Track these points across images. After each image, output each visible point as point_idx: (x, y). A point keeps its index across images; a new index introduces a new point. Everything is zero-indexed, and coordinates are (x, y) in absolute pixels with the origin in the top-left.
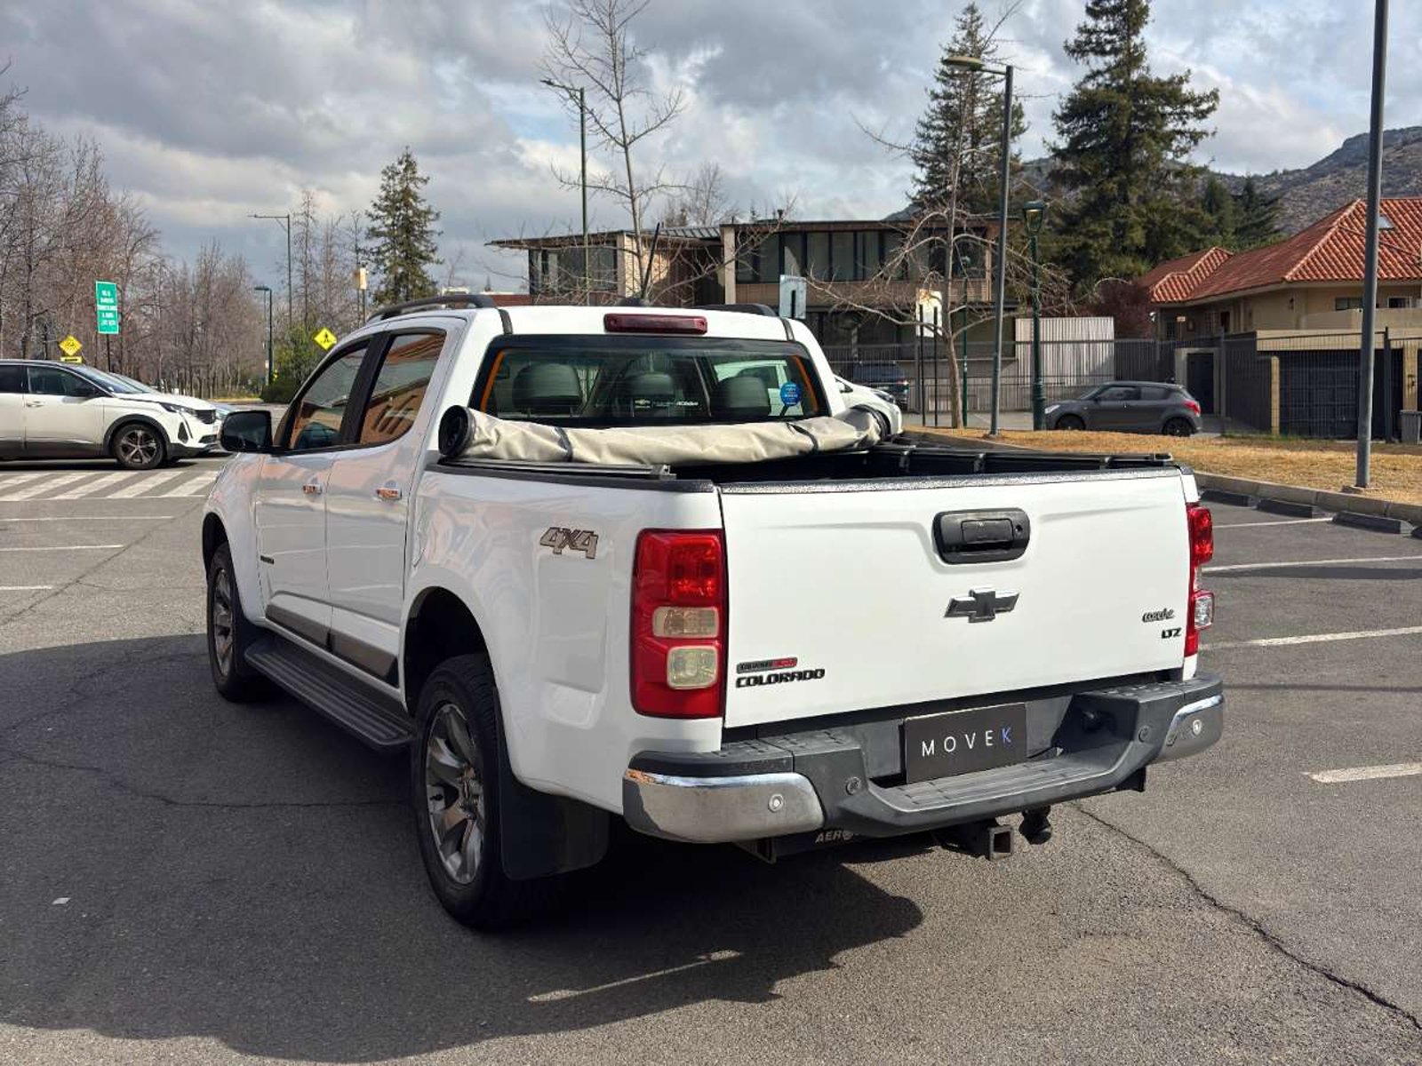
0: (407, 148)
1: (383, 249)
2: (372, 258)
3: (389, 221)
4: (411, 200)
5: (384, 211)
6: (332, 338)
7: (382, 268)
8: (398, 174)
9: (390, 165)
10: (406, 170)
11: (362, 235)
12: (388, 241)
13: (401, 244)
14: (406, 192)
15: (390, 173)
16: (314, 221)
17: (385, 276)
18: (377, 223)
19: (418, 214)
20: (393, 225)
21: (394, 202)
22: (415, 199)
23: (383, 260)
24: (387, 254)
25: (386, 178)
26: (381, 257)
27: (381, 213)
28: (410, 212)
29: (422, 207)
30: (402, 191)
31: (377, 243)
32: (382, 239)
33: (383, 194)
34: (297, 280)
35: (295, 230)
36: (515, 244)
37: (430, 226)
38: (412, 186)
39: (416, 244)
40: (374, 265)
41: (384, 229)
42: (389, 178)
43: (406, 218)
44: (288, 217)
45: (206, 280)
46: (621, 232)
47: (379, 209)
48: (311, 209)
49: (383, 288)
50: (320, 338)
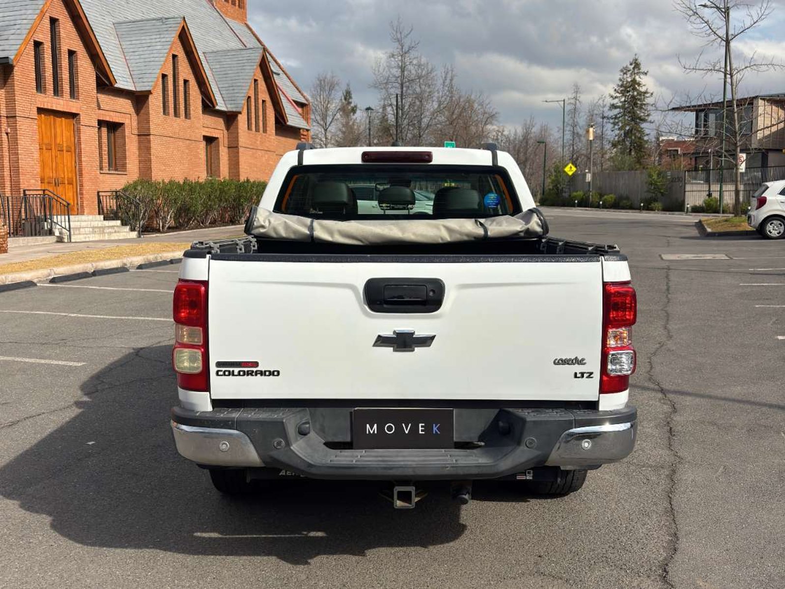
0: (636, 55)
1: (618, 116)
2: (612, 121)
3: (623, 99)
4: (636, 86)
5: (619, 93)
6: (574, 169)
7: (616, 127)
8: (629, 71)
9: (625, 66)
10: (634, 68)
11: (606, 109)
12: (622, 111)
13: (629, 112)
14: (634, 81)
15: (625, 71)
16: (579, 102)
17: (618, 132)
18: (616, 101)
19: (640, 93)
20: (625, 101)
21: (626, 87)
22: (639, 84)
23: (618, 122)
24: (620, 119)
25: (622, 74)
26: (617, 121)
27: (618, 95)
28: (635, 93)
29: (643, 89)
30: (632, 81)
31: (616, 111)
32: (618, 110)
33: (620, 83)
34: (568, 136)
35: (568, 108)
36: (688, 109)
37: (647, 101)
38: (637, 78)
39: (638, 112)
40: (612, 125)
41: (620, 104)
42: (624, 74)
43: (633, 97)
44: (564, 101)
45: (526, 138)
46: (756, 97)
47: (618, 92)
48: (578, 96)
49: (616, 138)
50: (567, 169)
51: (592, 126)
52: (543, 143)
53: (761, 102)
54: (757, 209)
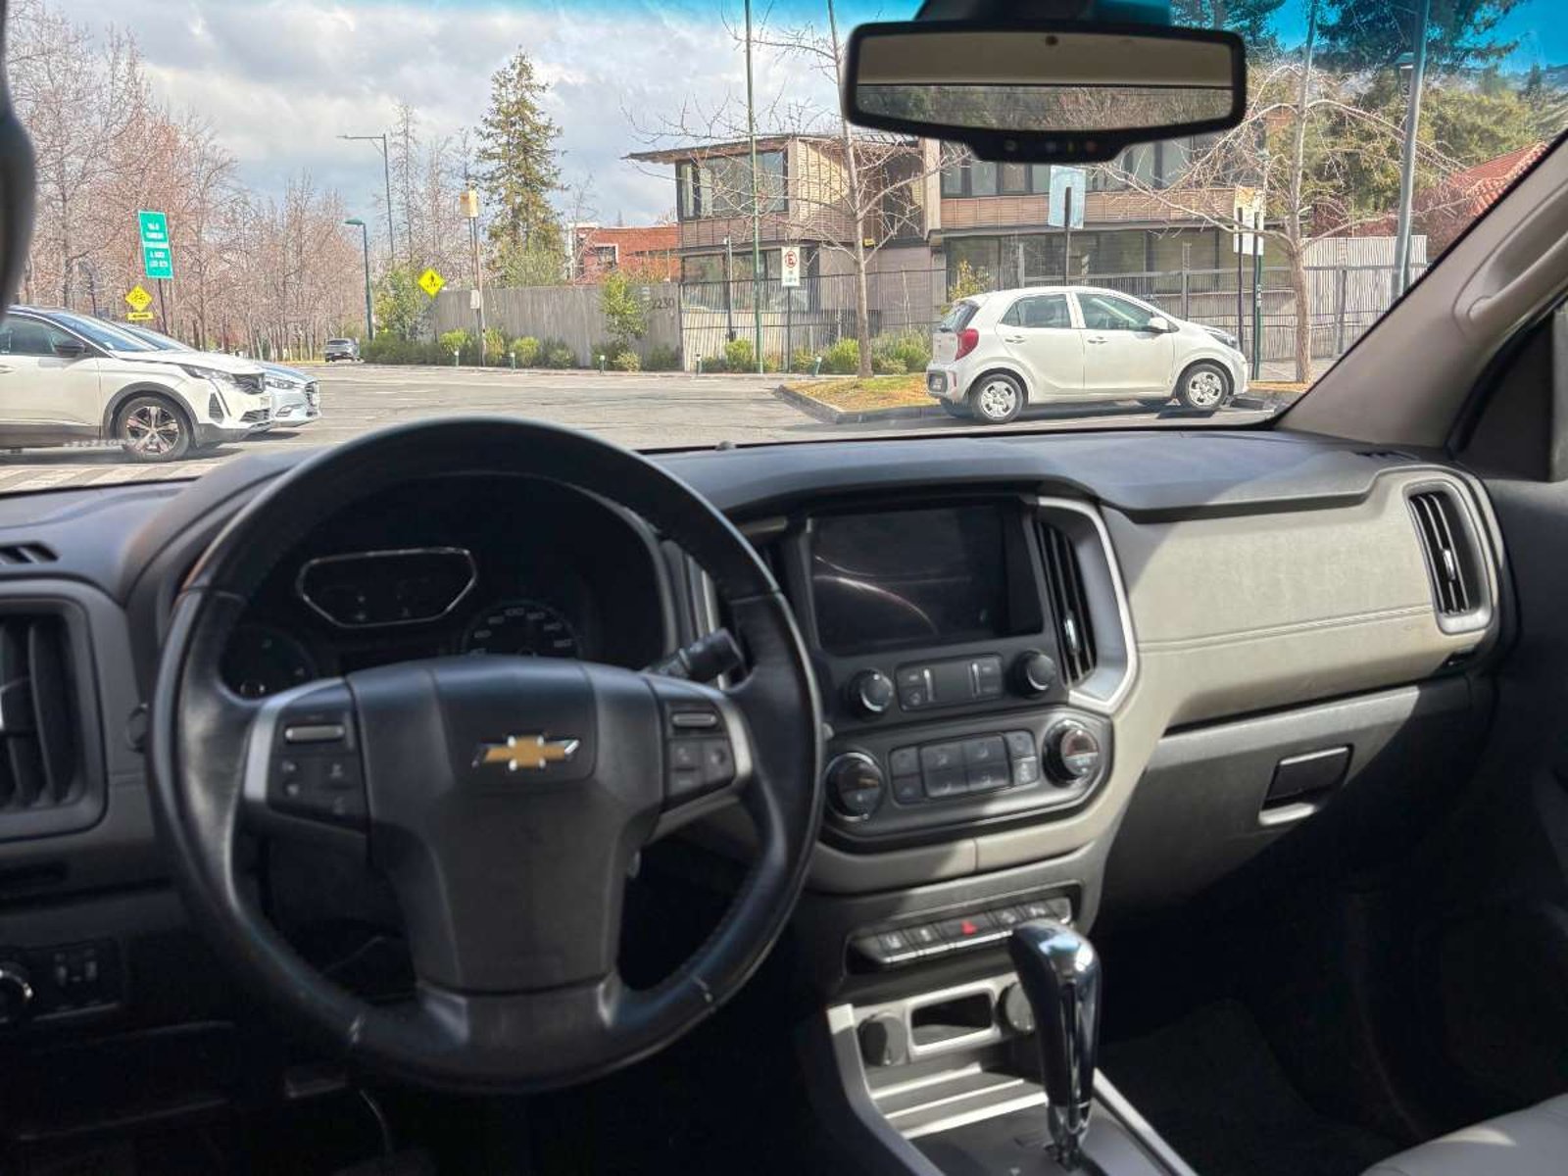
0: (520, 47)
1: (497, 174)
2: (485, 185)
3: (504, 140)
4: (528, 113)
5: (496, 128)
6: (439, 281)
7: (496, 197)
8: (510, 80)
9: (500, 70)
10: (520, 74)
11: (472, 158)
12: (503, 163)
13: (518, 167)
14: (522, 103)
15: (502, 81)
16: (415, 142)
17: (500, 207)
18: (489, 143)
19: (536, 130)
20: (508, 144)
21: (508, 115)
22: (533, 111)
23: (497, 188)
24: (501, 180)
25: (497, 86)
26: (495, 184)
27: (492, 130)
28: (528, 128)
29: (542, 121)
30: (517, 103)
31: (491, 165)
32: (496, 161)
33: (495, 106)
34: (398, 216)
35: (394, 153)
37: (550, 146)
38: (527, 94)
39: (537, 167)
40: (487, 194)
41: (499, 150)
42: (501, 86)
43: (523, 135)
44: (384, 137)
45: (296, 221)
46: (794, 136)
47: (491, 125)
48: (411, 128)
49: (498, 221)
50: (424, 281)
51: (473, 188)
52: (359, 223)
53: (800, 146)
54: (957, 358)
